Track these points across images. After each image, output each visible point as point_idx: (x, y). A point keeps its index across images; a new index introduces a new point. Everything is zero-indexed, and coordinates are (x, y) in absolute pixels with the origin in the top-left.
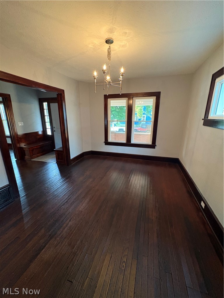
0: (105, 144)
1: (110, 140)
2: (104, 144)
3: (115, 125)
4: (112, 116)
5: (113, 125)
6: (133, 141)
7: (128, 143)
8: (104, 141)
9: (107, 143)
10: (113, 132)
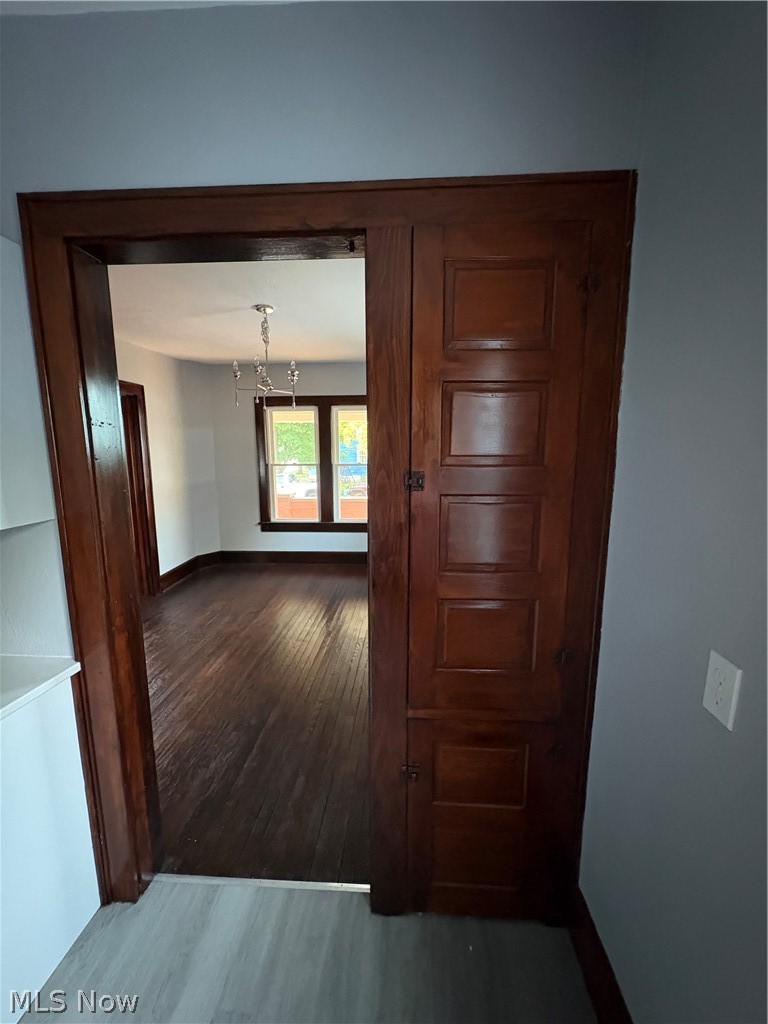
0: (263, 530)
1: (276, 517)
2: (259, 527)
3: (293, 478)
4: (283, 448)
5: (286, 478)
6: (338, 518)
7: (327, 524)
8: (258, 521)
9: (267, 525)
10: (284, 499)
